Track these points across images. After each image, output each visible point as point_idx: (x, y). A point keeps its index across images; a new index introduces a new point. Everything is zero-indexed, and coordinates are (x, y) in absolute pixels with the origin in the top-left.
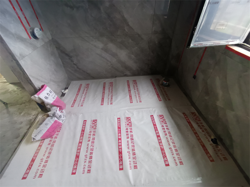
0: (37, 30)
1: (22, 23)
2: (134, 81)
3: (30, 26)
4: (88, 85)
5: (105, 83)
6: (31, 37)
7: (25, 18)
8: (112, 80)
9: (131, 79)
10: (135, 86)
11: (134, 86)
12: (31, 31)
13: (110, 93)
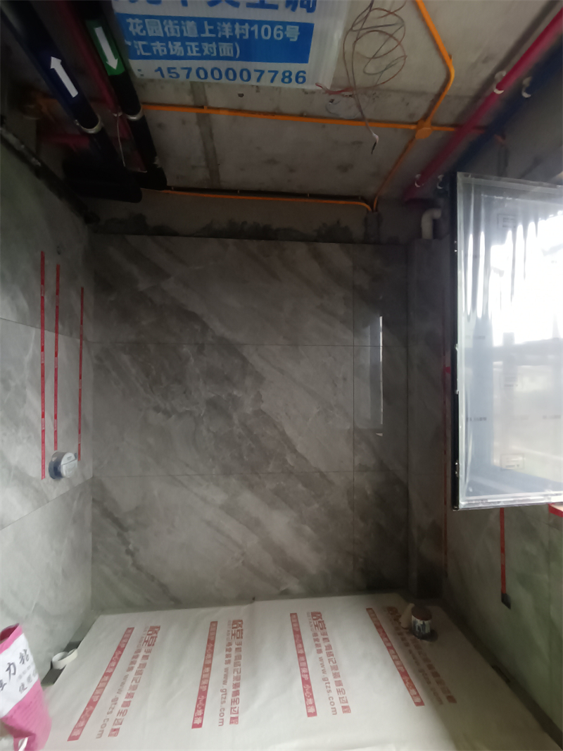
0: (69, 458)
1: (43, 442)
2: (314, 614)
3: (56, 448)
4: (154, 630)
5: (214, 624)
6: (47, 474)
7: (56, 432)
8: (240, 611)
9: (303, 607)
10: (321, 637)
11: (315, 635)
12: (54, 459)
13: (231, 666)
